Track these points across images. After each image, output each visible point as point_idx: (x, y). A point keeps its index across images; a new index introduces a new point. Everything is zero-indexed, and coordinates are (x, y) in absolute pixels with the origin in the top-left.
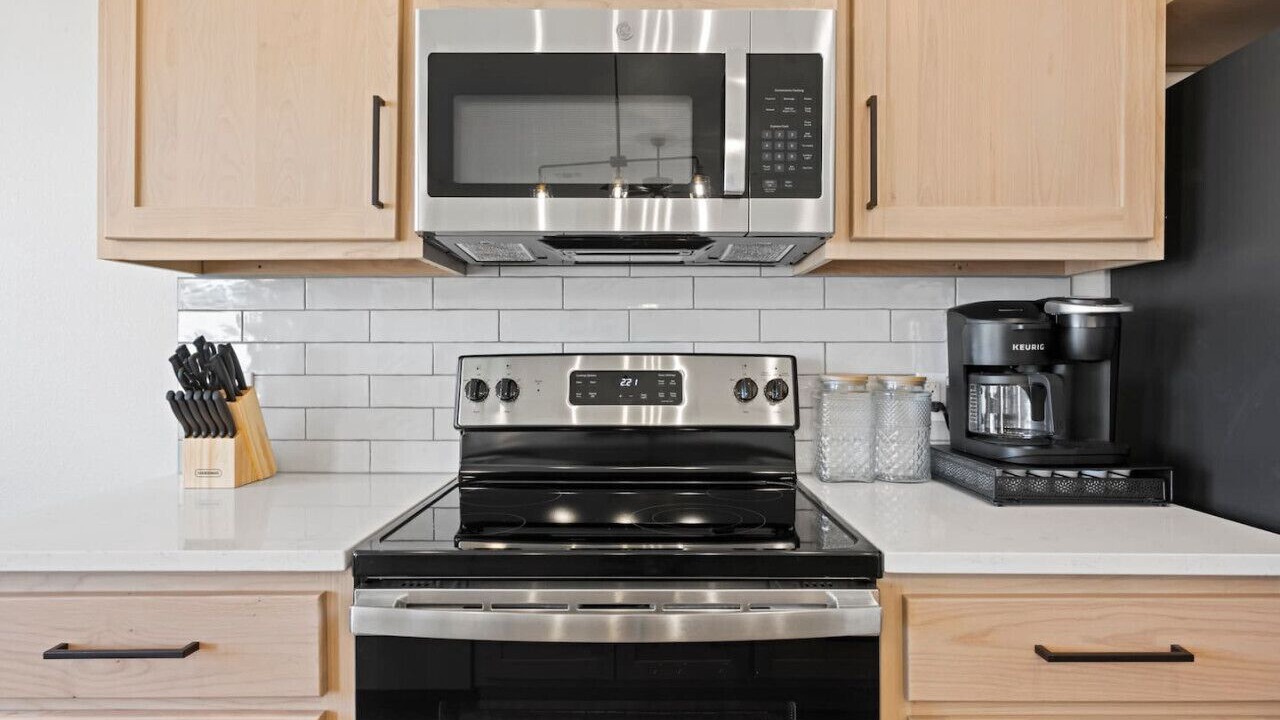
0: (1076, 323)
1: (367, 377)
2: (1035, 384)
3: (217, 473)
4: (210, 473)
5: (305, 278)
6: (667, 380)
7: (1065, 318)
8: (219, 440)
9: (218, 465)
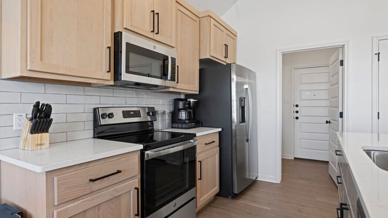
0: (191, 102)
1: (66, 114)
2: (189, 111)
3: (43, 144)
4: (41, 144)
5: (45, 83)
6: (138, 112)
7: (190, 101)
8: (44, 134)
9: (43, 142)
